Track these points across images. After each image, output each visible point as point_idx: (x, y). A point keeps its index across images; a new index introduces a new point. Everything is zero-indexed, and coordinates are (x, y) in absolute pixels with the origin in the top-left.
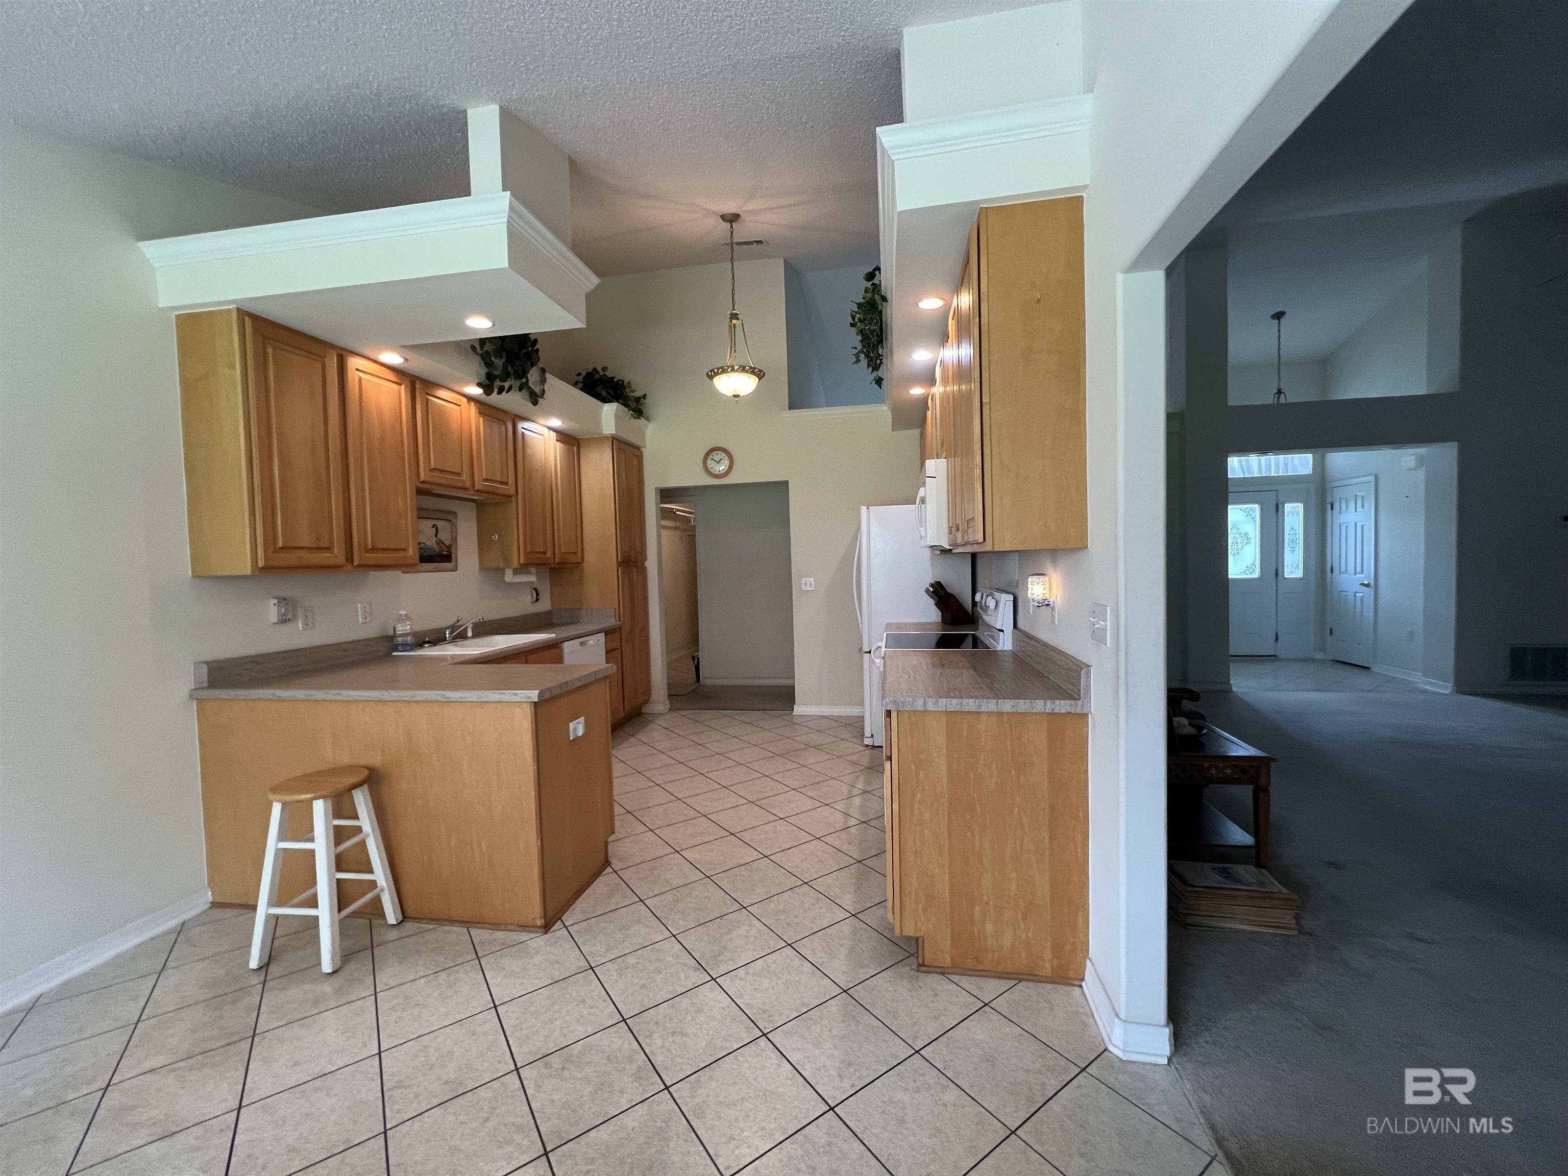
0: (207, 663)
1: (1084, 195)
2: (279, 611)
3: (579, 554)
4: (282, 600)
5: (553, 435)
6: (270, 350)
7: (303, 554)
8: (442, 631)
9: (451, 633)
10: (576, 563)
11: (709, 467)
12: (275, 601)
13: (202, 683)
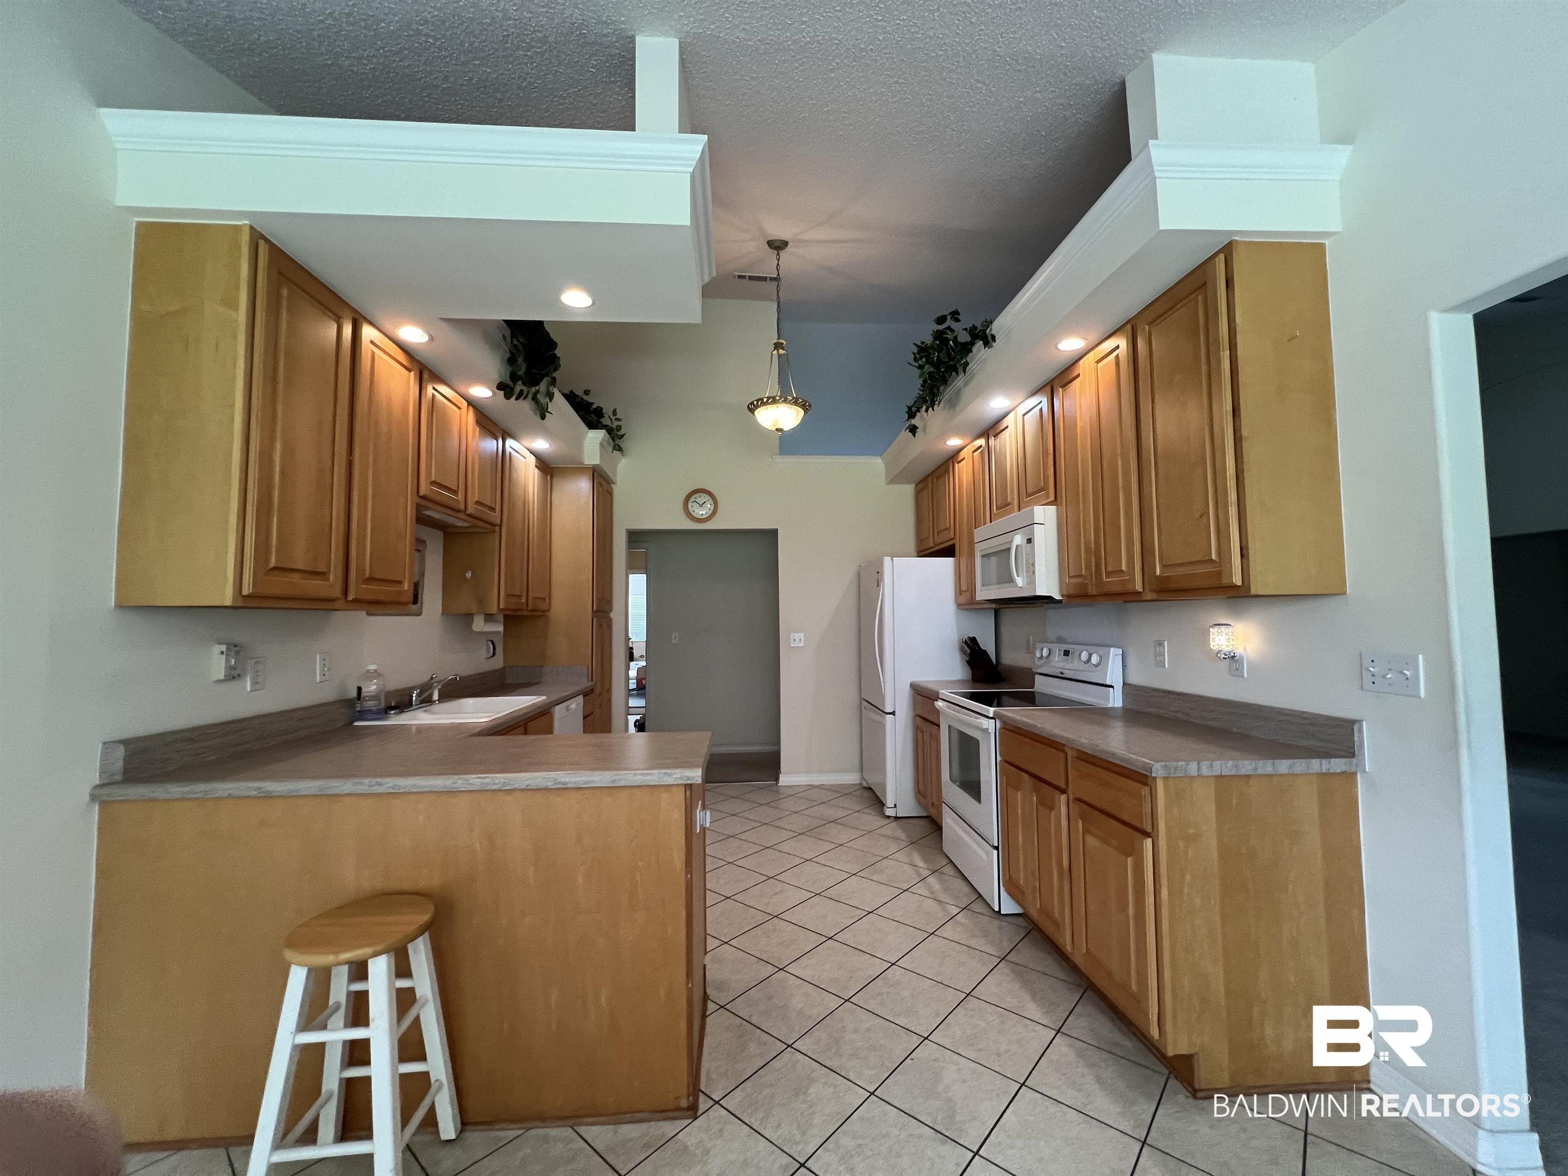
0: (123, 742)
1: (1327, 242)
2: (227, 662)
3: (547, 600)
4: (234, 649)
5: (532, 460)
6: (285, 292)
7: (296, 578)
8: (408, 692)
9: (419, 695)
10: (543, 611)
11: (691, 509)
12: (223, 648)
13: (113, 775)
